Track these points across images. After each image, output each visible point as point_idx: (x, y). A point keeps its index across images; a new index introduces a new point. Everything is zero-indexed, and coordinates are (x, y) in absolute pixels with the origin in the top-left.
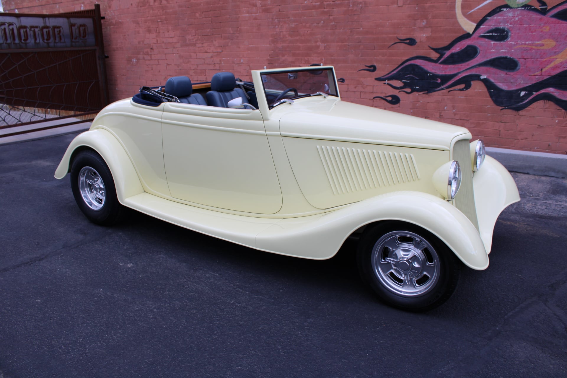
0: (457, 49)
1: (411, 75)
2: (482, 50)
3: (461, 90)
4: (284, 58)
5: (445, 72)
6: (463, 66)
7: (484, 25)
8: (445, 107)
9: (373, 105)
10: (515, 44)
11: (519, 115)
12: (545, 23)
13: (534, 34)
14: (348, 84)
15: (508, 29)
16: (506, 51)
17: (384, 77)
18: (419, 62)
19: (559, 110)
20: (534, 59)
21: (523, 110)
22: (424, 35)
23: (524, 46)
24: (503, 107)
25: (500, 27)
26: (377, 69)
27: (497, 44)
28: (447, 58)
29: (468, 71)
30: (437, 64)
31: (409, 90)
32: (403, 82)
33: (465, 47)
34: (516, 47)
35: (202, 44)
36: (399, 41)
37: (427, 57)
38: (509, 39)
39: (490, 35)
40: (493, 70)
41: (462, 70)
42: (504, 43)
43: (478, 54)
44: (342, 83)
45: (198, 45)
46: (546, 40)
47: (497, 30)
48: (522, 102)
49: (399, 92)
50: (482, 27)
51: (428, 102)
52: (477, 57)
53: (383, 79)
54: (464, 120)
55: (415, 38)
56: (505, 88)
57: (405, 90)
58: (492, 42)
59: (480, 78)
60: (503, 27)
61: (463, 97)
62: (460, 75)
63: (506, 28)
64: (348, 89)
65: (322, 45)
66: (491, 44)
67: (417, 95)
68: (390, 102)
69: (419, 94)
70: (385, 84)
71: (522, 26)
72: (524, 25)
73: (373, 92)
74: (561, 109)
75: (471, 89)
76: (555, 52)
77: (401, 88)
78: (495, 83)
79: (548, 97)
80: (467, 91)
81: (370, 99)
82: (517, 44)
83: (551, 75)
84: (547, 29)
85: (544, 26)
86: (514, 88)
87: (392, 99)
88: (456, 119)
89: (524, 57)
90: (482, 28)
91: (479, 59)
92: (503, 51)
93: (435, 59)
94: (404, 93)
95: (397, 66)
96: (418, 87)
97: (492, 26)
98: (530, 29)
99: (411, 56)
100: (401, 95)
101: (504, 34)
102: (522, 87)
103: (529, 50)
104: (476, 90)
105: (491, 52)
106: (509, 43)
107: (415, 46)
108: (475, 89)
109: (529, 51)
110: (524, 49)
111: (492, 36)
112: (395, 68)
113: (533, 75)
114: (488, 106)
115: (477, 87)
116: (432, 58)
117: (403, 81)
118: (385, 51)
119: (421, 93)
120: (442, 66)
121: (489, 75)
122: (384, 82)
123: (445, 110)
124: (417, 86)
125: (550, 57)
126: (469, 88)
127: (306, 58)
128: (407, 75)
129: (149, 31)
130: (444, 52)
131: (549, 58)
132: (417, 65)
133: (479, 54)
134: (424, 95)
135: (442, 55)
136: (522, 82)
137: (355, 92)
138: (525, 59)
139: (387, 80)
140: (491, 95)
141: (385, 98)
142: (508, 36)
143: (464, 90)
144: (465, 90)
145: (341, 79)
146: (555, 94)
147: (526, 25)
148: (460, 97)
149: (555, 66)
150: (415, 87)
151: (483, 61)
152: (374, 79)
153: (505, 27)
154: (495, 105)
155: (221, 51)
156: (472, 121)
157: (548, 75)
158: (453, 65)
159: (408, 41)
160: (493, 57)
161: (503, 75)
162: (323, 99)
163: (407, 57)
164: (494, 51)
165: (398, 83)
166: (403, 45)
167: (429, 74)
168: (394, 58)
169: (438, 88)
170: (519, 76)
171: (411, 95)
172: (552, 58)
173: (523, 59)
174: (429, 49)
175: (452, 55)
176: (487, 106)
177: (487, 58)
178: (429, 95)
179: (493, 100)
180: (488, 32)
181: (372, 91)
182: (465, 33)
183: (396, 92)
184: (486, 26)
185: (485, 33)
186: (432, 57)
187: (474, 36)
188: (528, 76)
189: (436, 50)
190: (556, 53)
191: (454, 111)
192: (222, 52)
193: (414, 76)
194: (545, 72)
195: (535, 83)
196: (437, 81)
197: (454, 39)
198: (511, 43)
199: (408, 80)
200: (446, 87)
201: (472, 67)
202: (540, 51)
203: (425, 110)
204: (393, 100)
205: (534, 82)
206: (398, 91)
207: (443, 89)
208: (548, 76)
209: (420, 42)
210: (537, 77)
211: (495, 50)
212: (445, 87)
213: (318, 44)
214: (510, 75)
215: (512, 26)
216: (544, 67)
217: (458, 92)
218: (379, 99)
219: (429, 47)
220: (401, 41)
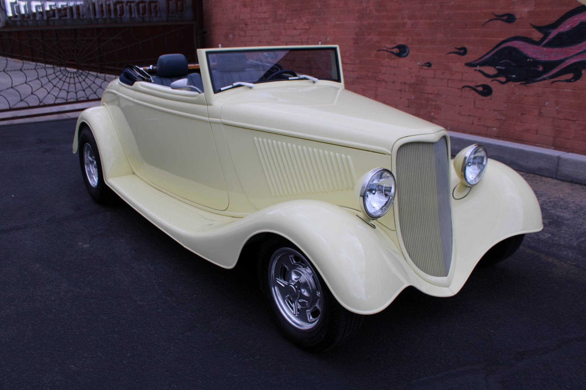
0: (566, 27)
1: (507, 61)
3: (568, 81)
4: (369, 37)
5: (549, 58)
6: (573, 50)
8: (546, 103)
9: (461, 95)
14: (435, 70)
17: (476, 62)
18: (517, 44)
22: (526, 10)
26: (468, 53)
28: (552, 39)
29: (578, 56)
30: (540, 47)
31: (503, 79)
32: (497, 69)
33: (578, 24)
35: (292, 20)
36: (495, 17)
37: (527, 38)
41: (570, 55)
44: (429, 68)
45: (287, 21)
49: (492, 81)
51: (526, 96)
53: (474, 64)
54: (569, 120)
55: (514, 14)
57: (499, 79)
61: (570, 90)
62: (568, 61)
64: (435, 75)
65: (409, 22)
67: (513, 85)
68: (481, 93)
70: (476, 70)
73: (462, 80)
75: (581, 80)
77: (495, 76)
80: (576, 82)
81: (458, 89)
87: (484, 89)
88: (560, 118)
93: (538, 40)
94: (498, 82)
95: (491, 49)
99: (508, 37)
100: (494, 85)
107: (514, 23)
112: (488, 51)
116: (534, 39)
117: (497, 67)
118: (478, 29)
119: (518, 83)
120: (545, 49)
122: (475, 68)
123: (545, 106)
124: (514, 75)
126: (578, 79)
127: (392, 38)
128: (502, 60)
129: (245, 6)
130: (550, 31)
132: (514, 49)
134: (522, 86)
135: (546, 35)
137: (442, 79)
139: (478, 66)
141: (475, 88)
143: (571, 81)
144: (573, 81)
145: (428, 63)
148: (565, 90)
150: (510, 76)
152: (463, 64)
155: (308, 28)
156: (579, 122)
158: (559, 48)
159: (505, 18)
162: (311, 84)
163: (503, 38)
165: (491, 70)
166: (499, 23)
167: (528, 60)
168: (489, 38)
169: (539, 77)
171: (506, 86)
174: (531, 28)
175: (560, 35)
178: (527, 86)
182: (578, 6)
183: (488, 81)
189: (539, 29)
191: (557, 107)
192: (310, 29)
193: (510, 62)
196: (539, 69)
197: (564, 13)
199: (503, 67)
201: (585, 51)
203: (521, 105)
204: (485, 91)
206: (491, 79)
207: (545, 79)
209: (520, 18)
212: (548, 77)
213: (406, 20)
217: (564, 83)
218: (469, 89)
219: (531, 25)
220: (498, 18)
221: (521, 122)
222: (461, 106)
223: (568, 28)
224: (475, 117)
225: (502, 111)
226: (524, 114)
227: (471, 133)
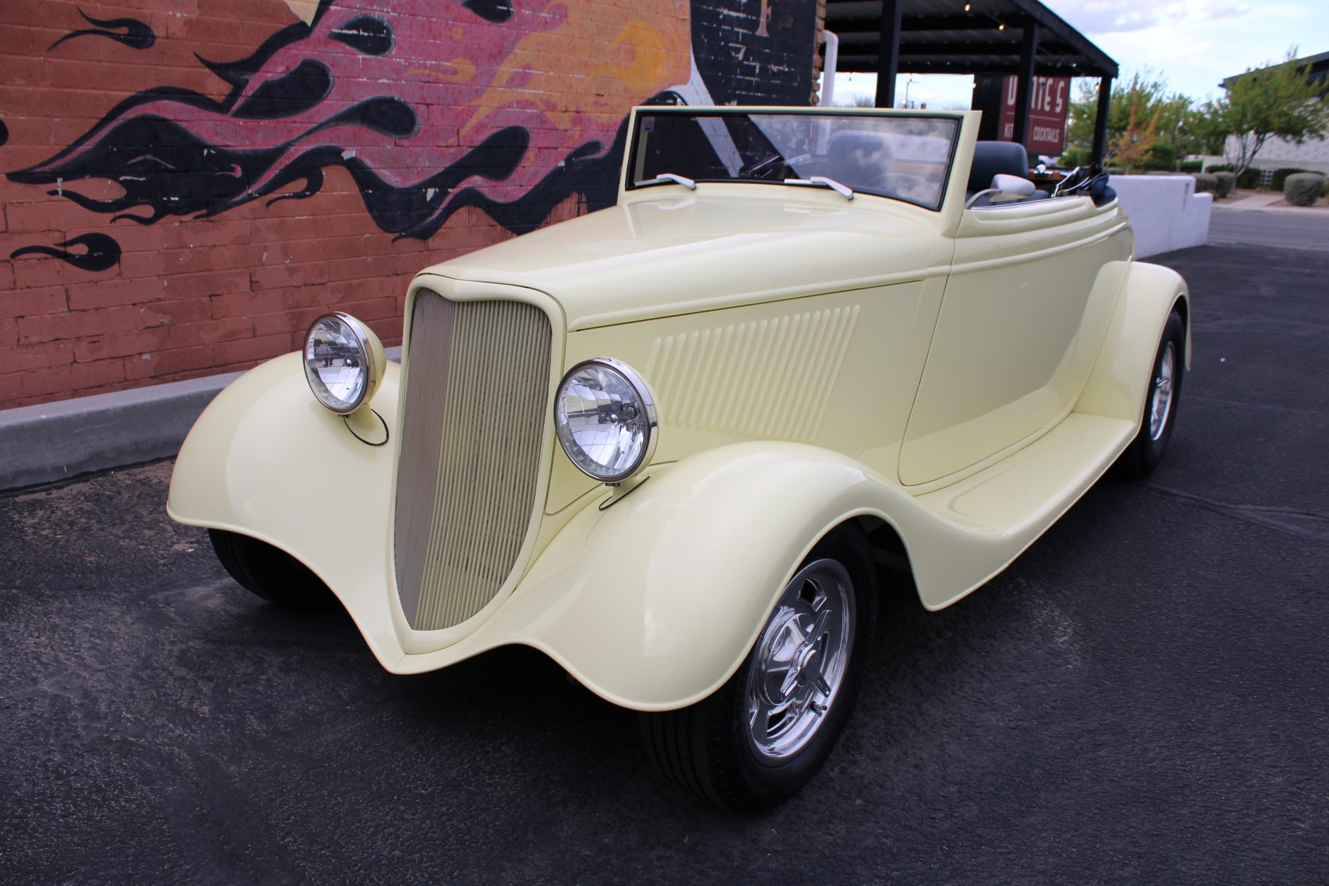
0: (277, 68)
1: (149, 157)
2: (338, 78)
3: (299, 196)
5: (253, 143)
6: (300, 122)
7: (337, 5)
8: (262, 255)
9: (15, 282)
10: (407, 64)
11: (428, 250)
12: (455, 20)
13: (438, 42)
15: (391, 22)
16: (391, 81)
17: (47, 168)
18: (170, 109)
19: (492, 226)
20: (443, 105)
21: (435, 235)
22: (178, 15)
23: (423, 71)
24: (397, 235)
25: (372, 15)
26: (11, 137)
27: (369, 59)
28: (251, 96)
29: (312, 136)
30: (227, 117)
31: (147, 211)
32: (123, 183)
33: (299, 63)
34: (408, 73)
36: (92, 27)
37: (193, 93)
38: (394, 51)
39: (353, 35)
40: (368, 133)
41: (295, 138)
42: (385, 58)
43: (330, 87)
46: (460, 60)
47: (366, 23)
48: (430, 214)
49: (113, 220)
50: (332, 8)
51: (214, 246)
52: (330, 95)
53: (44, 173)
54: (313, 285)
55: (147, 24)
56: (397, 182)
57: (134, 210)
58: (359, 55)
59: (342, 158)
60: (378, 16)
61: (306, 217)
62: (292, 149)
63: (385, 19)
66: (359, 59)
67: (177, 224)
68: (85, 263)
69: (181, 222)
70: (55, 193)
71: (416, 18)
72: (418, 16)
73: (6, 231)
74: (496, 223)
75: (322, 192)
76: (476, 91)
77: (120, 205)
78: (375, 171)
79: (473, 199)
80: (314, 196)
82: (410, 64)
83: (473, 145)
84: (458, 33)
85: (453, 25)
86: (413, 182)
87: (92, 250)
88: (295, 284)
89: (425, 99)
90: (335, 10)
91: (334, 103)
92: (384, 81)
93: (220, 99)
94: (134, 222)
95: (95, 122)
96: (177, 199)
97: (355, 10)
98: (431, 30)
99: (142, 88)
100: (121, 231)
101: (382, 35)
102: (427, 177)
103: (432, 83)
104: (335, 193)
105: (360, 82)
106: (394, 59)
107: (152, 50)
108: (333, 192)
109: (433, 85)
110: (423, 79)
111: (358, 36)
112: (87, 130)
113: (444, 145)
114: (366, 236)
115: (338, 184)
116: (209, 97)
117: (122, 178)
118: (37, 59)
119: (190, 217)
120: (242, 122)
121: (360, 148)
122: (51, 187)
123: (263, 264)
124: (173, 195)
125: (470, 101)
126: (318, 190)
128: (135, 157)
130: (244, 77)
131: (467, 104)
132: (164, 120)
133: (332, 87)
134: (199, 222)
135: (238, 87)
136: (427, 164)
138: (427, 105)
139: (60, 180)
140: (370, 208)
141: (62, 249)
142: (392, 41)
143: (306, 196)
144: (310, 196)
146: (484, 189)
147: (422, 16)
148: (298, 217)
149: (479, 123)
150: (165, 199)
151: (344, 109)
152: (5, 176)
153: (385, 16)
154: (380, 231)
156: (333, 284)
157: (470, 145)
158: (271, 121)
159: (124, 30)
160: (364, 99)
161: (389, 147)
163: (126, 90)
164: (365, 79)
165: (105, 189)
166: (106, 43)
167: (205, 152)
168: (79, 91)
169: (239, 194)
170: (419, 150)
171: (156, 229)
172: (473, 103)
173: (423, 104)
174: (200, 67)
175: (268, 88)
176: (363, 235)
177: (353, 100)
178: (211, 221)
179: (374, 217)
180: (349, 27)
181: (4, 229)
182: (294, 22)
183: (101, 224)
184: (342, 6)
185: (342, 29)
186: (211, 94)
187: (317, 33)
188: (436, 148)
189: (219, 69)
190: (478, 93)
191: (288, 262)
193: (160, 161)
194: (465, 137)
195: (451, 167)
196: (233, 174)
197: (268, 36)
198: (398, 60)
199: (140, 177)
200: (260, 189)
201: (321, 126)
202: (453, 86)
203: (206, 273)
204: (94, 254)
205: (448, 165)
206: (111, 216)
207: (251, 198)
208: (470, 147)
209: (167, 37)
210: (452, 150)
211: (367, 78)
212: (256, 192)
214: (403, 146)
215: (396, 14)
216: (462, 127)
217: (293, 202)
218: (42, 255)
219: (197, 56)
220: (100, 28)
221: (212, 317)
222: (23, 317)
223: (281, 73)
224: (78, 338)
225: (159, 300)
226: (219, 295)
227: (75, 393)
